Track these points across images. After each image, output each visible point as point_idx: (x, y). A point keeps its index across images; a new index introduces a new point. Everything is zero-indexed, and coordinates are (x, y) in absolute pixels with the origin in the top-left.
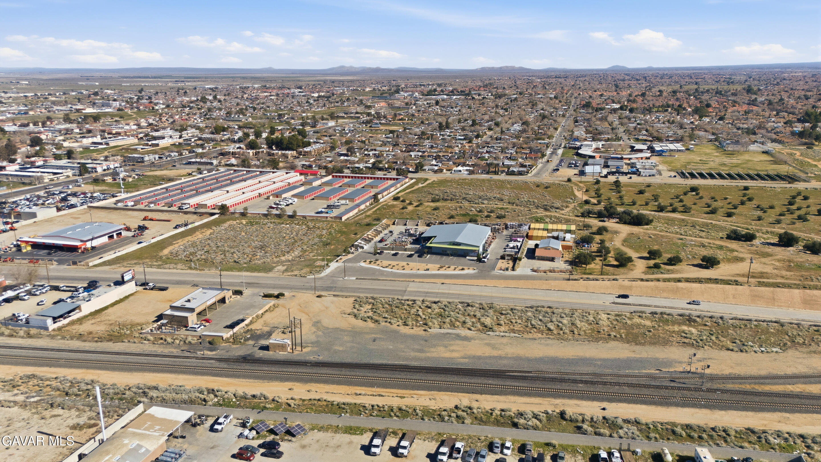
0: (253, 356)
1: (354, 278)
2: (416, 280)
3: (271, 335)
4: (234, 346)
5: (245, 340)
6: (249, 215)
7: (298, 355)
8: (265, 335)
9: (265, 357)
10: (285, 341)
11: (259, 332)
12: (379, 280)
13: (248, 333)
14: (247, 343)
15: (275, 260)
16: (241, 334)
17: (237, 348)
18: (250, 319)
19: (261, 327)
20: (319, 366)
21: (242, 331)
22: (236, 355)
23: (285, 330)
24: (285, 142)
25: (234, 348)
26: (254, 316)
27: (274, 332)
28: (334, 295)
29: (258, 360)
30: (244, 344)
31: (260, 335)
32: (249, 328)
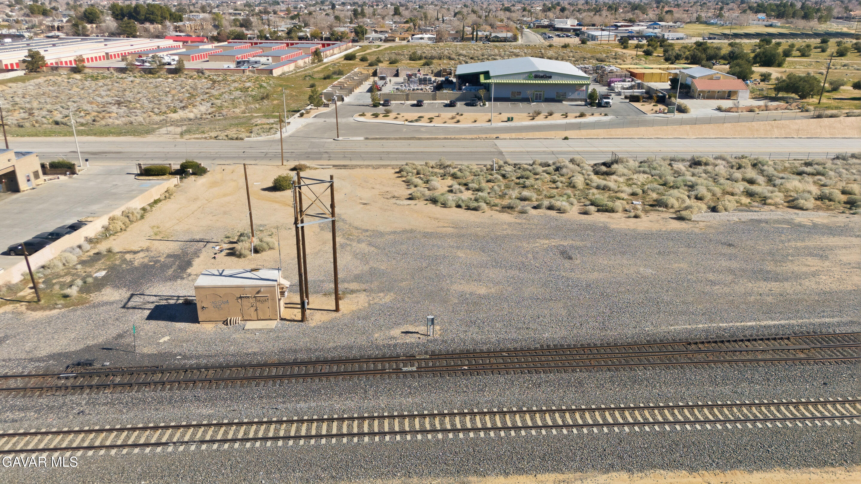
0: (130, 350)
1: (362, 138)
2: (502, 136)
3: (189, 264)
4: (39, 315)
5: (86, 289)
6: (87, 70)
7: (326, 327)
8: (164, 267)
9: (186, 348)
10: (262, 273)
11: (139, 260)
12: (420, 139)
13: (99, 264)
14: (95, 297)
15: (157, 118)
16: (69, 270)
17: (49, 321)
18: (104, 221)
19: (145, 244)
20: (452, 371)
21: (73, 259)
22: (43, 352)
23: (238, 246)
24: (143, 12)
25: (36, 324)
26: (117, 213)
27: (196, 254)
28: (334, 166)
29: (155, 370)
30: (81, 302)
31: (145, 266)
32: (102, 247)
